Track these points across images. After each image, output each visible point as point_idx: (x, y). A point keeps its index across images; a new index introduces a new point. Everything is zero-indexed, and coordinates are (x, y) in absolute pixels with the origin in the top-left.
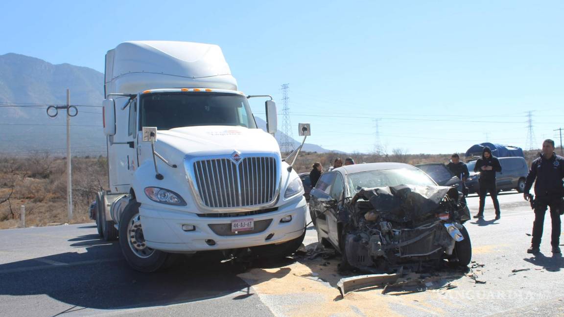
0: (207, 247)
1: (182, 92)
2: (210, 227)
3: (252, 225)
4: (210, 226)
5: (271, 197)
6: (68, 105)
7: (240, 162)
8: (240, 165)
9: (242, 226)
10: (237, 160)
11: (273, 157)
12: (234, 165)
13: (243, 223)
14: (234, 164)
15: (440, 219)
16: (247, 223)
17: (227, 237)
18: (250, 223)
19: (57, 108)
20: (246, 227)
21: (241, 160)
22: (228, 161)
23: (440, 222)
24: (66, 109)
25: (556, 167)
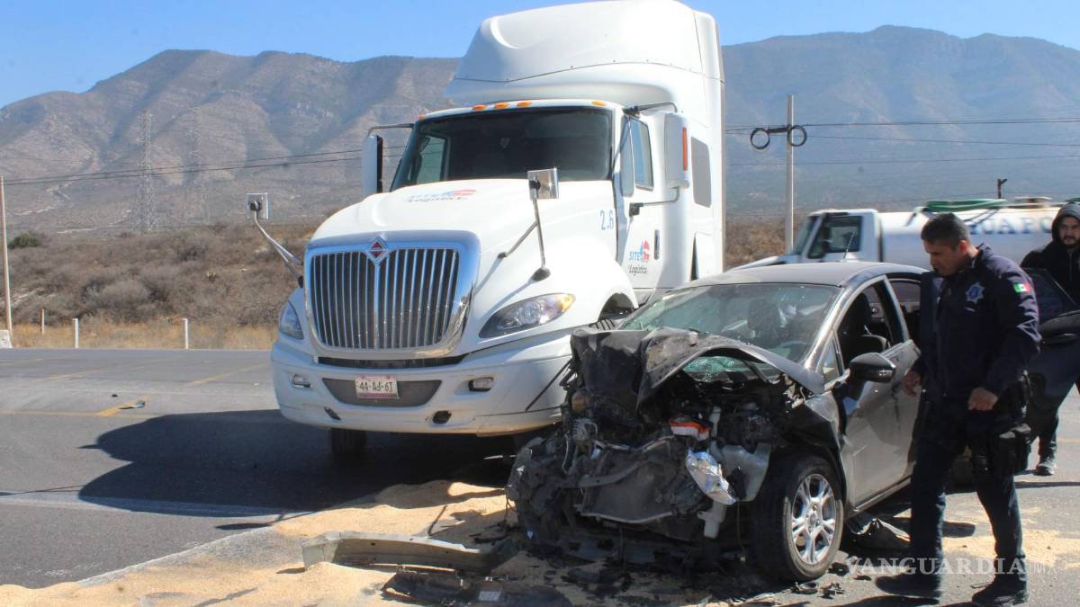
0: (327, 421)
1: (472, 113)
2: (326, 384)
3: (395, 390)
4: (325, 380)
5: (439, 334)
6: (789, 125)
7: (380, 259)
8: (383, 264)
9: (375, 389)
10: (376, 255)
11: (456, 247)
12: (371, 264)
13: (377, 384)
14: (370, 262)
15: (671, 433)
16: (383, 384)
17: (354, 407)
18: (389, 385)
19: (769, 131)
20: (383, 391)
21: (386, 253)
22: (363, 255)
23: (672, 441)
24: (786, 133)
25: (971, 304)
